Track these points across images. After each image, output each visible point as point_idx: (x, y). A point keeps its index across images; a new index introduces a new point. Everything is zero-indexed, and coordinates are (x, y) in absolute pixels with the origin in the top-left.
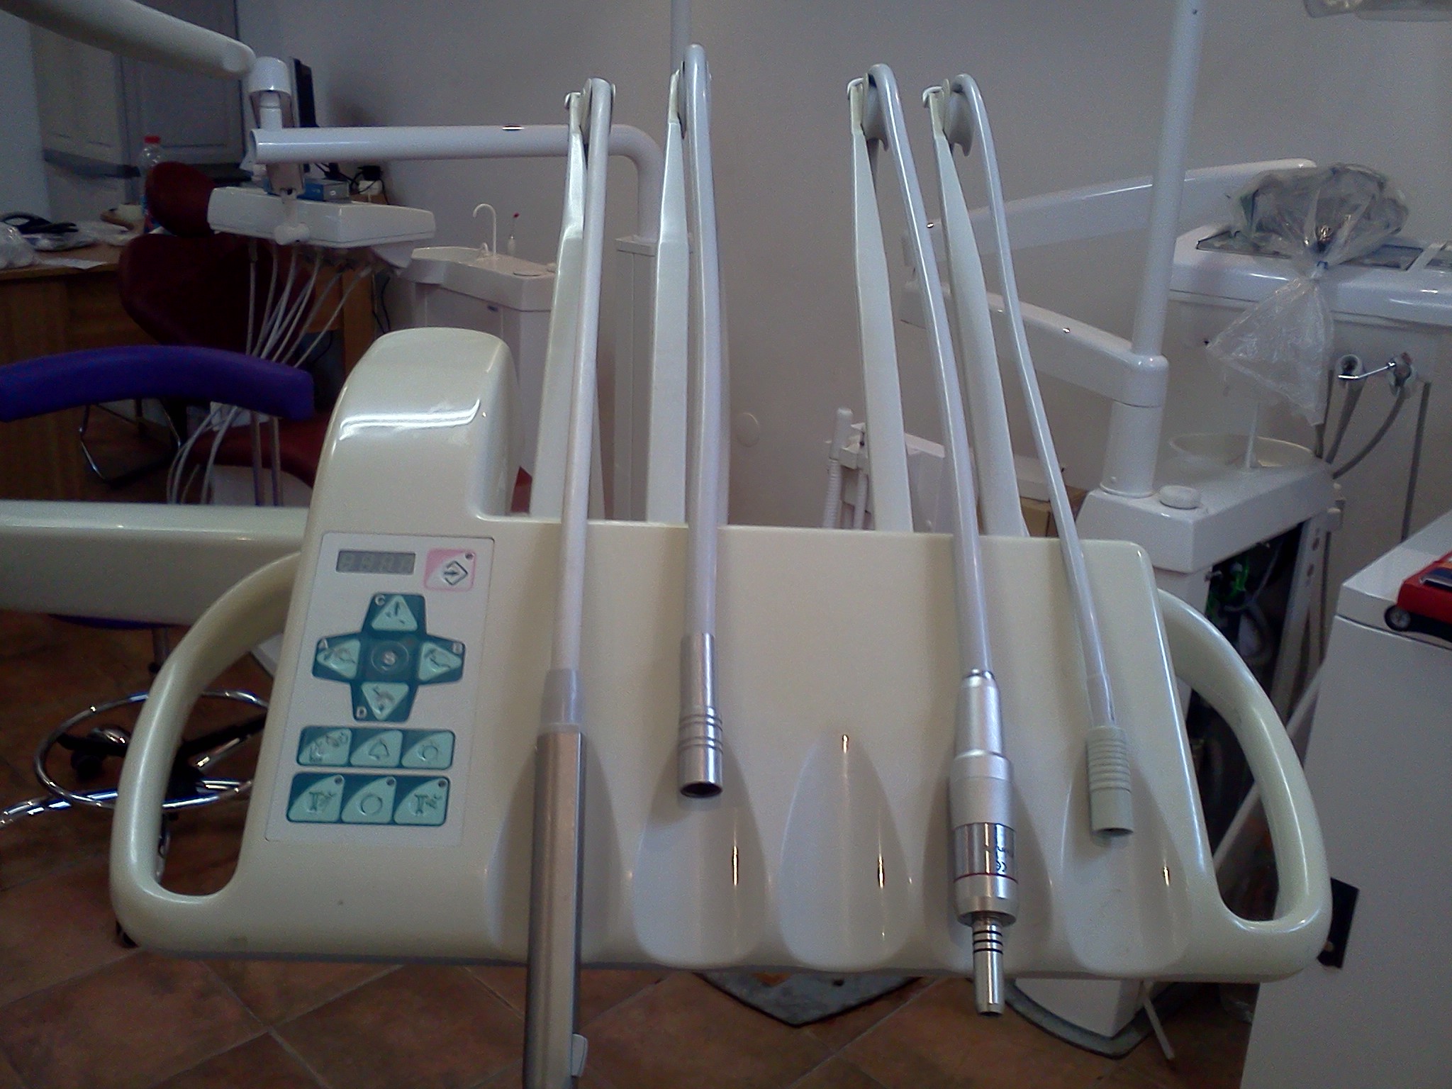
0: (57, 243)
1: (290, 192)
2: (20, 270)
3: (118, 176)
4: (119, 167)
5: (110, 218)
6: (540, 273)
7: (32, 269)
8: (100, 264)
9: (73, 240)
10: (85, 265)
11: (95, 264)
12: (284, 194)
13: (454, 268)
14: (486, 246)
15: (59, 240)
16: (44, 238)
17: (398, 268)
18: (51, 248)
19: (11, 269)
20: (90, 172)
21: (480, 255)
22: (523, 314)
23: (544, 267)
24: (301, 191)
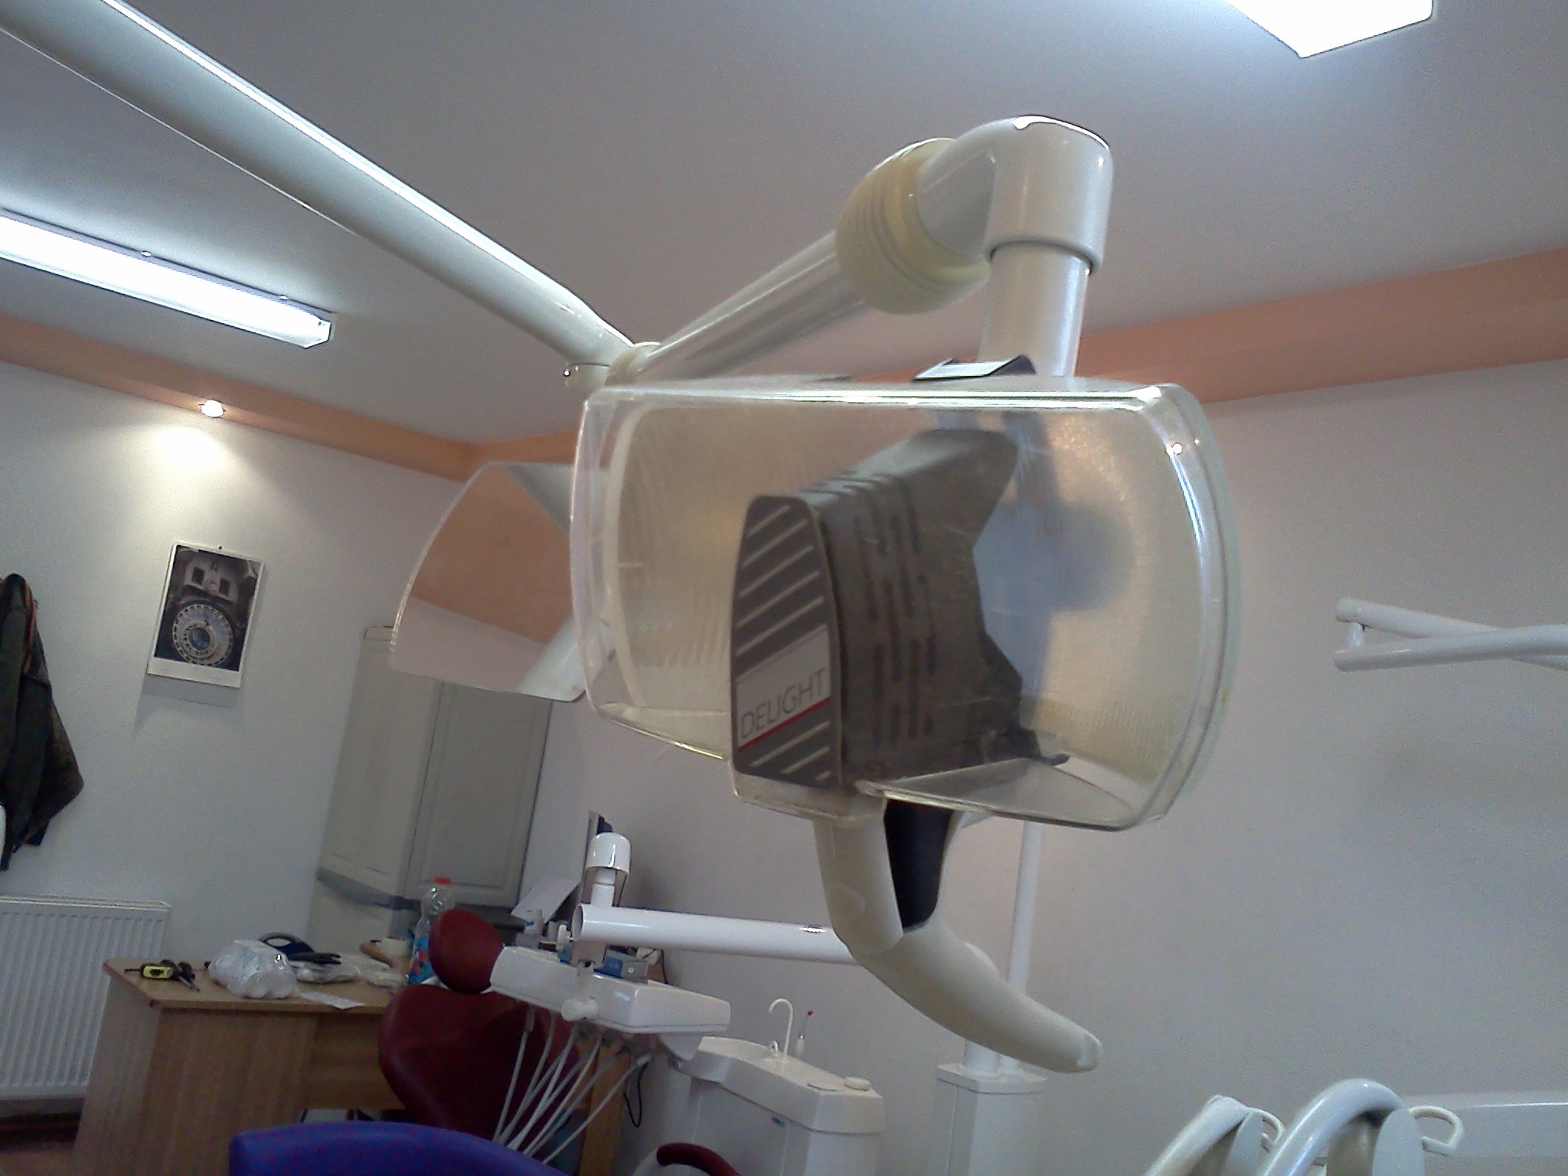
0: (317, 975)
1: (588, 964)
2: (279, 1002)
3: (387, 906)
4: (392, 897)
5: (371, 951)
6: (837, 1088)
7: (291, 1002)
8: (359, 1004)
9: (333, 972)
10: (342, 1003)
11: (354, 1004)
12: (582, 965)
13: (738, 1066)
14: (776, 1045)
15: (320, 971)
16: (306, 967)
17: (681, 1059)
18: (312, 980)
19: (267, 999)
20: (357, 897)
21: (768, 1054)
22: (813, 1135)
23: (842, 1081)
24: (599, 965)
